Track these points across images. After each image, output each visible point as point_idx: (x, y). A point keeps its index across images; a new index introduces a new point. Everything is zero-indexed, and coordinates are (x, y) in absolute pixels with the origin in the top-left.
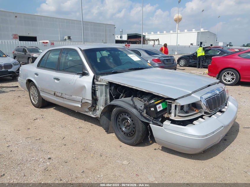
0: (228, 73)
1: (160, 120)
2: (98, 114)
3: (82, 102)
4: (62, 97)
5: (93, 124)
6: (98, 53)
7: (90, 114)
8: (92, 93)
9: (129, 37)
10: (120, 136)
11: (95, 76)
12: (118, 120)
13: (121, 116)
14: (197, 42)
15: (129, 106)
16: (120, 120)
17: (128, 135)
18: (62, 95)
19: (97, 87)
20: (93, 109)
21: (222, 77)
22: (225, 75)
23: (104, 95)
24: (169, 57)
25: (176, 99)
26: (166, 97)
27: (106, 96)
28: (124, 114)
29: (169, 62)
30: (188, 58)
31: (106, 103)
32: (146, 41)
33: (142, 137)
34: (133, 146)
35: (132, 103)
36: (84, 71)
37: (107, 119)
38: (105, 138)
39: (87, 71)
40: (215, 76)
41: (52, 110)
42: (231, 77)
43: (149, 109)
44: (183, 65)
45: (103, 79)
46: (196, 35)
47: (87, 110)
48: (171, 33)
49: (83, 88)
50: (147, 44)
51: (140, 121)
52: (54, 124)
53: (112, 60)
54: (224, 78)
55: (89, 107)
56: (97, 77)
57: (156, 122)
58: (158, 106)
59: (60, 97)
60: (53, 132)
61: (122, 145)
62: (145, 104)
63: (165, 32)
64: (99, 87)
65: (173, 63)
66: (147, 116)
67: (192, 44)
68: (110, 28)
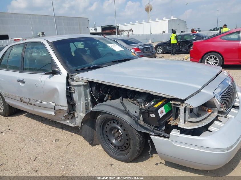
0: (211, 57)
1: (164, 128)
2: (78, 122)
3: (55, 109)
4: (30, 104)
5: (73, 134)
6: (71, 45)
7: (68, 122)
8: (67, 96)
9: (104, 29)
10: (109, 151)
11: (70, 75)
12: (105, 129)
13: (108, 125)
14: (169, 29)
15: (119, 111)
16: (108, 130)
17: (120, 148)
18: (30, 101)
19: (73, 89)
20: (70, 117)
21: (205, 62)
22: (208, 59)
23: (83, 98)
24: (148, 45)
25: (185, 100)
26: (171, 98)
27: (86, 100)
28: (112, 122)
29: (148, 50)
30: (165, 45)
31: (87, 109)
32: (120, 32)
33: (139, 151)
34: (128, 162)
35: (122, 108)
36: (54, 69)
37: (91, 128)
38: (90, 152)
39: (58, 69)
40: (197, 61)
41: (22, 118)
42: (214, 61)
43: (147, 116)
44: (160, 53)
45: (80, 78)
46: (167, 23)
47: (63, 118)
48: (143, 22)
49: (55, 91)
50: (121, 34)
51: (136, 132)
52: (24, 137)
53: (89, 53)
54: (207, 62)
55: (65, 114)
56: (71, 75)
57: (158, 132)
58: (159, 111)
59: (28, 103)
60: (22, 150)
61: (113, 163)
62: (140, 109)
63: (137, 22)
64: (76, 88)
65: (153, 52)
66: (145, 124)
67: (164, 32)
68: (84, 22)
